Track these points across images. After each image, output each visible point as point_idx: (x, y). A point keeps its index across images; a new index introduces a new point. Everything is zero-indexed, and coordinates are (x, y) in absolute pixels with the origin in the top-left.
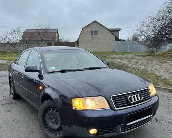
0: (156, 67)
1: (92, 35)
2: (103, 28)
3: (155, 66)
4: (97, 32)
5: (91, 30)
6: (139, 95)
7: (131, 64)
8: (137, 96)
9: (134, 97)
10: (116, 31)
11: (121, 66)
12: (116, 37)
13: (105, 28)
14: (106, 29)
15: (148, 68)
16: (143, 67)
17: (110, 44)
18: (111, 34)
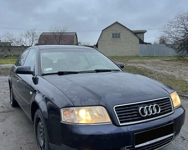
0: (186, 73)
1: (113, 37)
2: (125, 29)
3: (184, 71)
4: (119, 34)
5: (112, 32)
6: (156, 106)
7: (155, 70)
8: (152, 107)
9: (147, 108)
10: (141, 33)
11: (144, 71)
12: (140, 39)
13: (127, 30)
14: (129, 31)
15: (176, 74)
16: (170, 73)
17: (133, 47)
18: (135, 36)
